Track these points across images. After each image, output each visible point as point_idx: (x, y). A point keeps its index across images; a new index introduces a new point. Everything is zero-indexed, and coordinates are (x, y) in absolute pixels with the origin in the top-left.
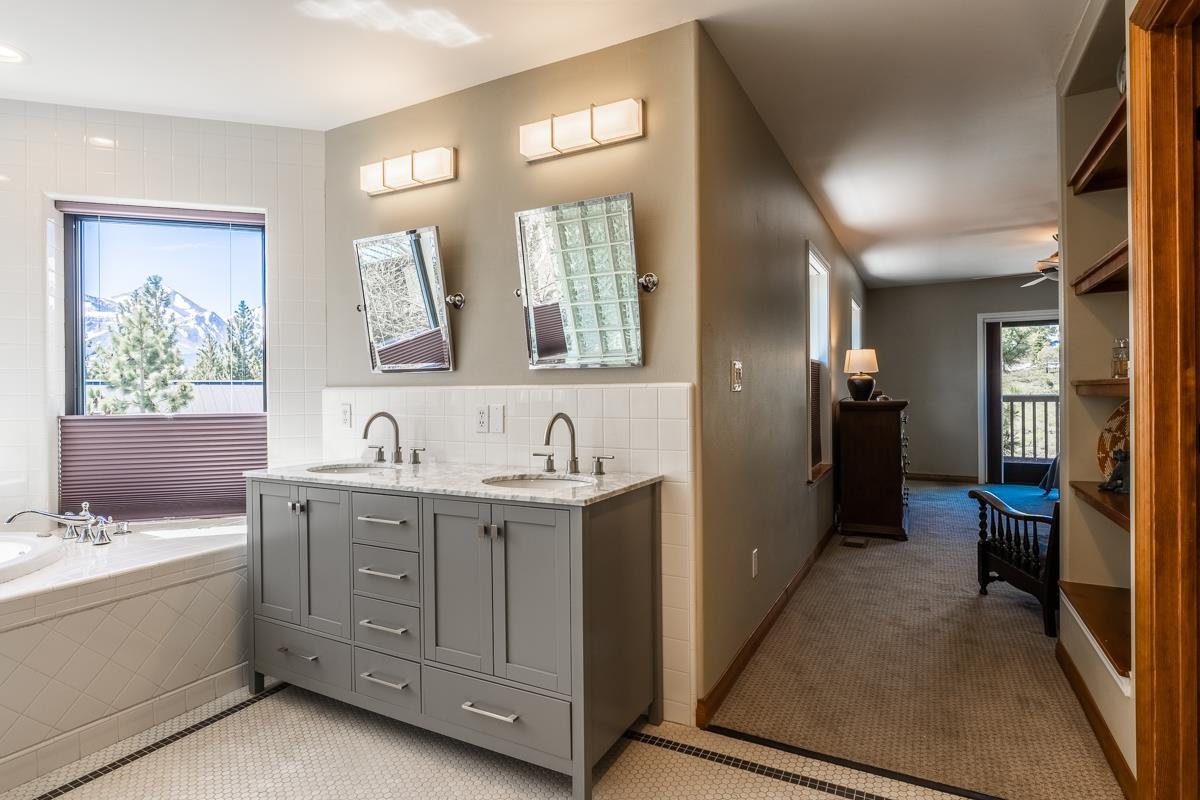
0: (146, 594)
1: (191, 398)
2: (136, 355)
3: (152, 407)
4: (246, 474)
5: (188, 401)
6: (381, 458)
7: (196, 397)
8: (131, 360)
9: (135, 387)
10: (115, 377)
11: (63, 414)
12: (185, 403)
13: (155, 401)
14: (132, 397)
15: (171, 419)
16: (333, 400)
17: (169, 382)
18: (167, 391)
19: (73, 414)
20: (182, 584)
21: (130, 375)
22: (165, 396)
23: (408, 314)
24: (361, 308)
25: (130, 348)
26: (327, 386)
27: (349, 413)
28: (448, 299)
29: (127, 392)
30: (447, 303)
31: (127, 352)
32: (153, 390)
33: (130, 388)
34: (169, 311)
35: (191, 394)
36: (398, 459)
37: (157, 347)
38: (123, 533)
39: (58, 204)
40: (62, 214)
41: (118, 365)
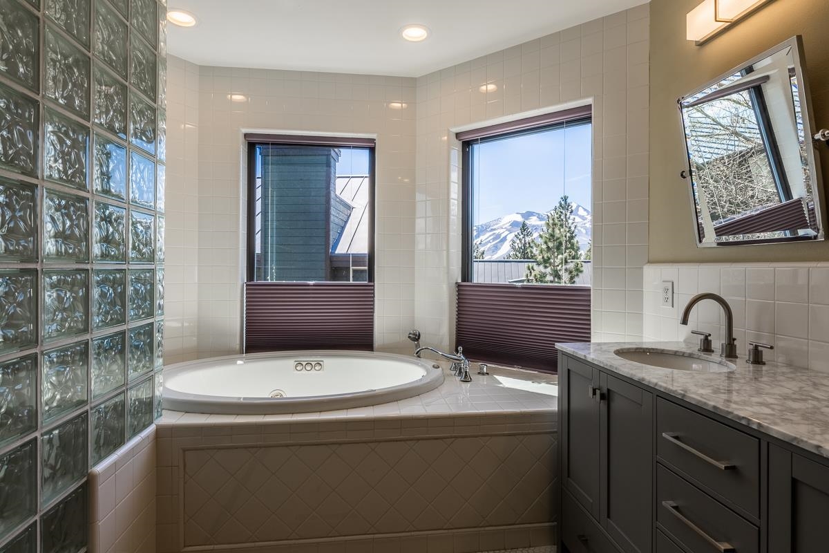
0: (476, 437)
1: (581, 272)
2: (551, 245)
3: (559, 277)
4: (558, 346)
5: (580, 274)
6: (707, 347)
7: (585, 271)
8: (548, 247)
9: (550, 264)
10: (539, 258)
11: (460, 281)
12: (577, 275)
13: (560, 273)
14: (549, 270)
15: (520, 288)
16: (654, 276)
17: (569, 261)
18: (568, 266)
19: (465, 281)
20: (504, 435)
21: (547, 257)
22: (566, 270)
23: (752, 197)
24: (687, 174)
25: (547, 240)
26: (649, 262)
27: (671, 291)
28: (818, 136)
29: (546, 267)
30: (815, 142)
31: (546, 243)
32: (560, 266)
33: (547, 265)
34: (572, 217)
35: (581, 269)
36: (730, 352)
37: (562, 240)
38: (483, 374)
39: (458, 135)
40: (461, 142)
41: (541, 252)
